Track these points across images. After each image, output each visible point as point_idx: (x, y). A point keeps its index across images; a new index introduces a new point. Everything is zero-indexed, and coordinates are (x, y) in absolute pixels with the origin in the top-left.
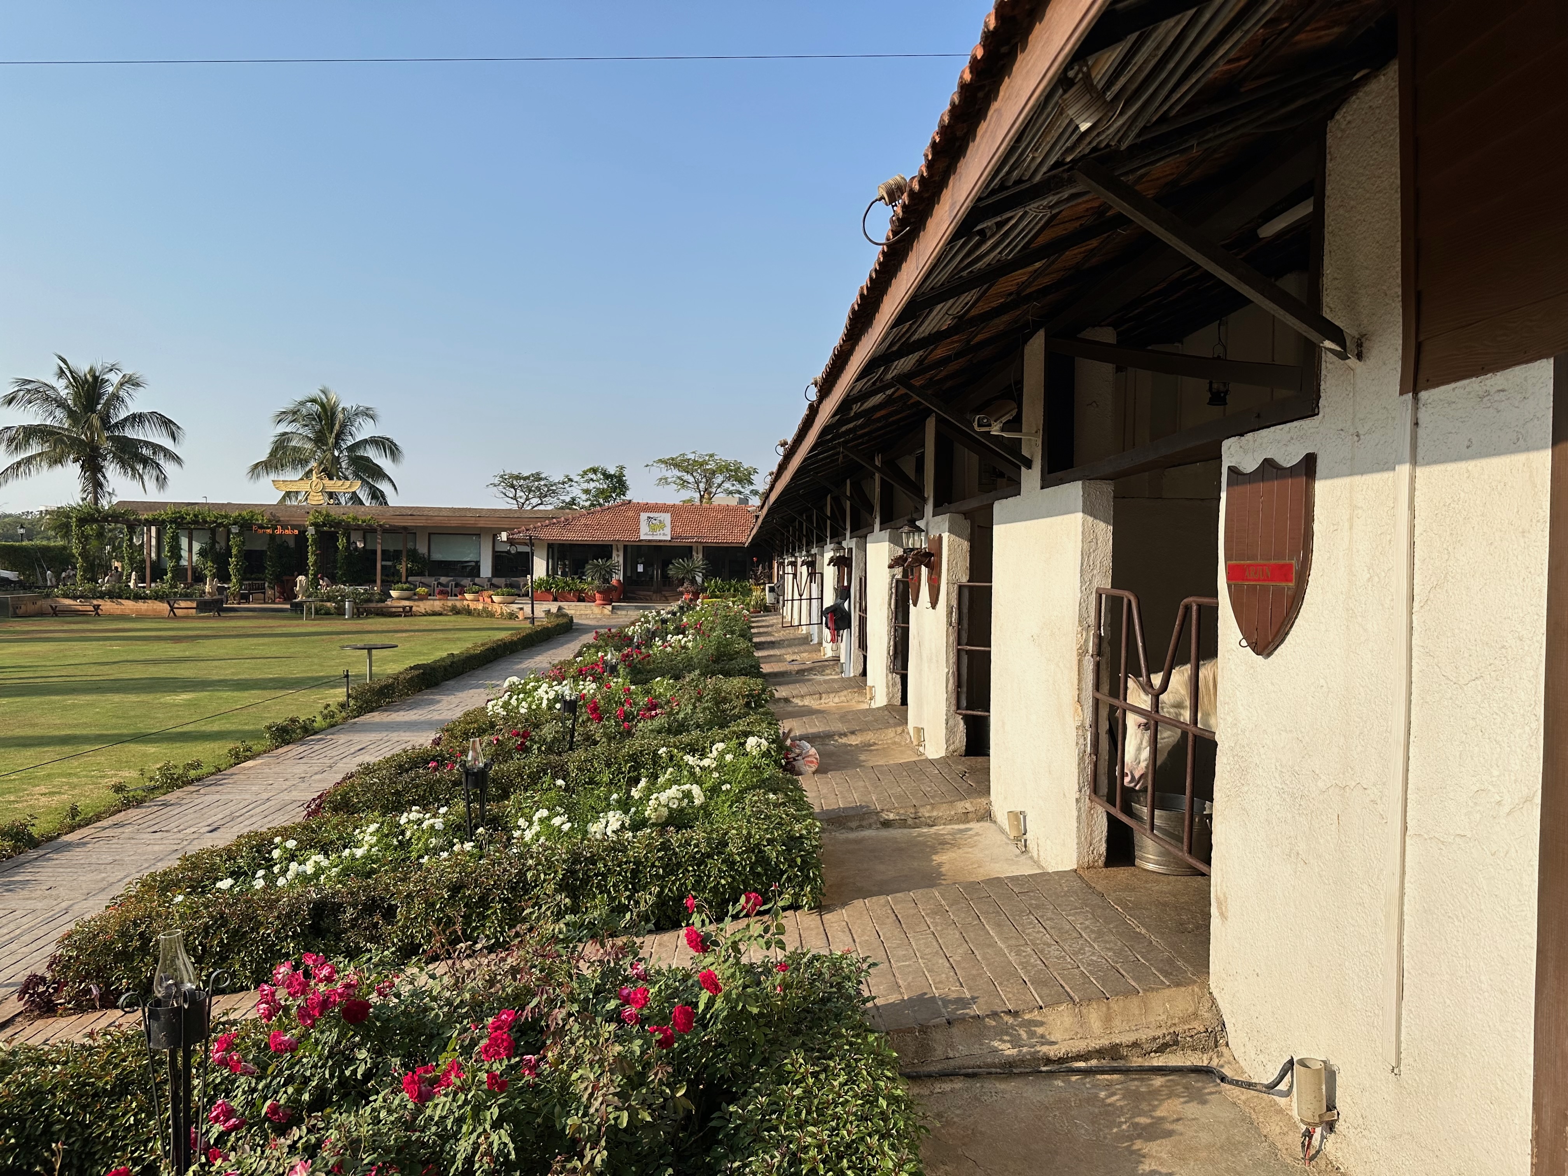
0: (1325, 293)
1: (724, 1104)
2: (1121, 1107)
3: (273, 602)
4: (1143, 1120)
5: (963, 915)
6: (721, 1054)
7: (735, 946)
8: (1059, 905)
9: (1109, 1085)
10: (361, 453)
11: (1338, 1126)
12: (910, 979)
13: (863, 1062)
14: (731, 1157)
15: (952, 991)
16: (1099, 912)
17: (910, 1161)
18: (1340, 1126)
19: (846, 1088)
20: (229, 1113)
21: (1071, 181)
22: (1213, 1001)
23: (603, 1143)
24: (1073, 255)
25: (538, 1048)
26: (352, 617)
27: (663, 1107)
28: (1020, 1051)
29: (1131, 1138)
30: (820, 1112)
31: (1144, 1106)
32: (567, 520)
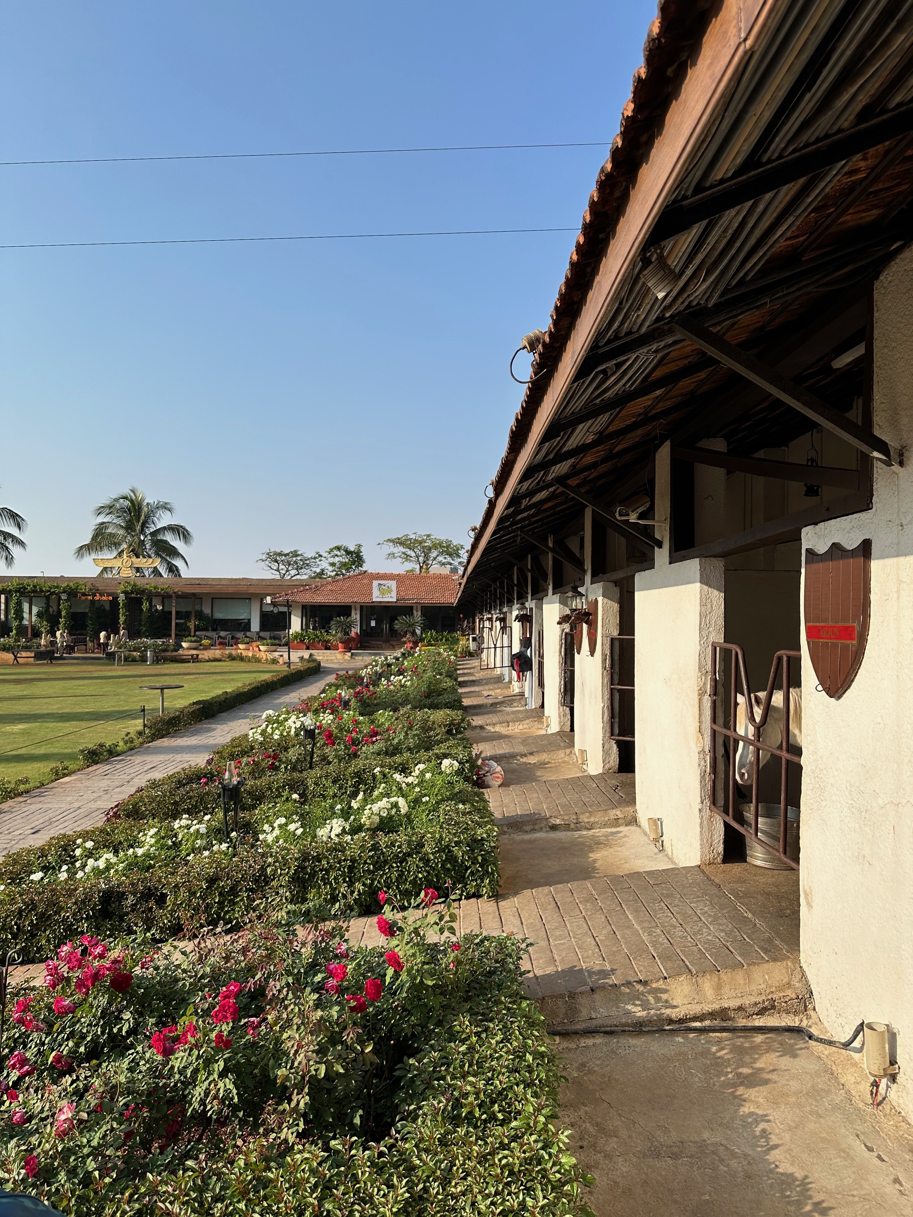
0: (875, 414)
1: (406, 1058)
2: (729, 1059)
3: (93, 652)
4: (745, 1071)
5: (608, 903)
6: (406, 1017)
7: (416, 931)
8: (685, 894)
9: (719, 1041)
10: (161, 537)
11: (899, 1078)
12: (564, 954)
13: (516, 1024)
14: (409, 1101)
15: (596, 964)
16: (716, 900)
17: (548, 1106)
18: (900, 1078)
19: (501, 1045)
20: (23, 1061)
21: (670, 332)
22: (803, 974)
23: (306, 1090)
24: (686, 384)
25: (259, 1011)
26: (152, 663)
27: (355, 1060)
28: (649, 1013)
29: (735, 1085)
30: (479, 1066)
31: (747, 1059)
32: (316, 587)
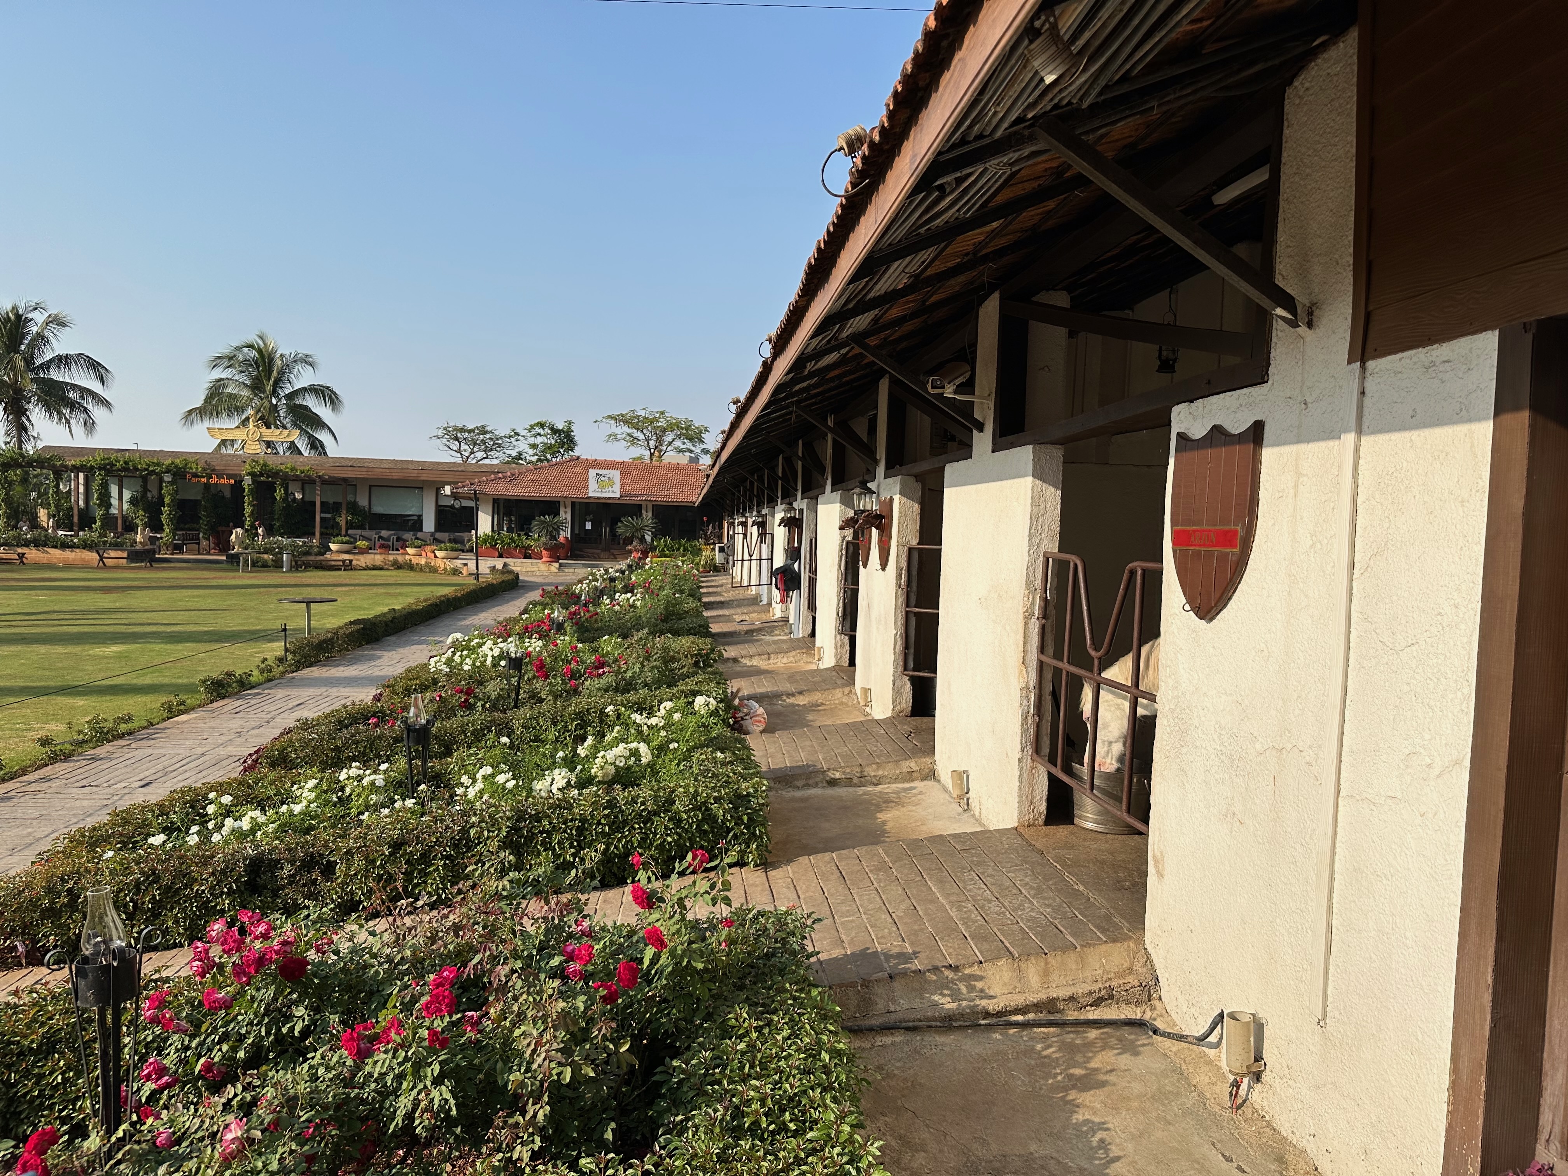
0: (1278, 260)
1: (668, 1059)
2: (1057, 1059)
3: (208, 553)
4: (1078, 1072)
5: (906, 871)
6: (665, 1009)
7: (681, 902)
8: (1000, 862)
9: (1046, 1037)
10: (299, 401)
11: (1265, 1077)
12: (853, 934)
13: (806, 1016)
14: (674, 1111)
15: (894, 946)
16: (1038, 869)
17: (852, 1113)
18: (1266, 1077)
19: (789, 1042)
20: (161, 1071)
21: (1032, 139)
22: (1148, 956)
23: (546, 1098)
24: (1030, 216)
25: (480, 1004)
26: (290, 570)
27: (607, 1062)
28: (960, 1005)
29: (1066, 1089)
30: (763, 1066)
31: (1079, 1058)
32: (513, 475)
